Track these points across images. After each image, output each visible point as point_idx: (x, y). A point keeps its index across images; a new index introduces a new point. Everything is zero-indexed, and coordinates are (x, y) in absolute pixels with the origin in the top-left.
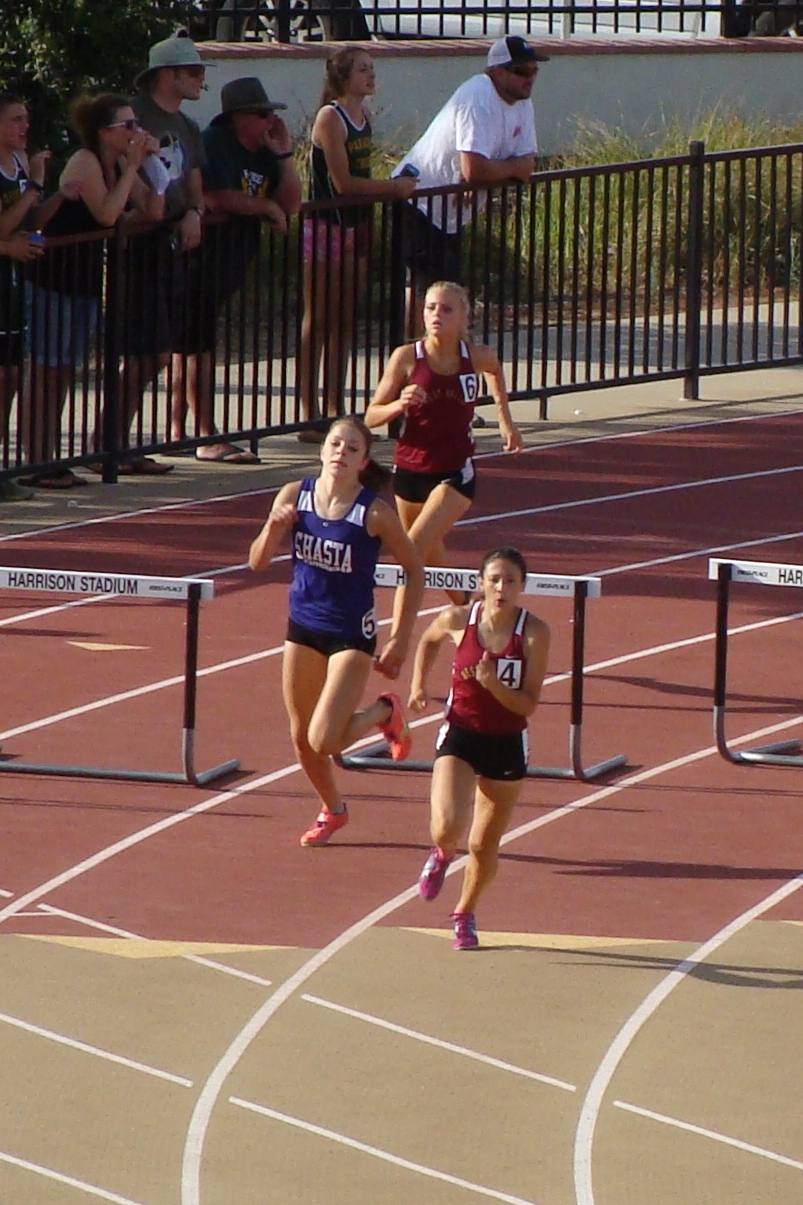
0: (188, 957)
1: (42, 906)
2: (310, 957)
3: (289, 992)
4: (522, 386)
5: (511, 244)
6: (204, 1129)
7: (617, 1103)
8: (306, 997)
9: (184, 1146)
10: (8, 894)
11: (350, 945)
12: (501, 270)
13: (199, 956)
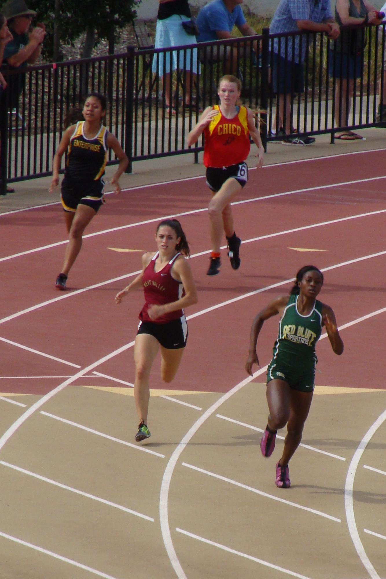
0: (163, 397)
1: (95, 373)
2: (220, 397)
3: (210, 414)
4: (322, 128)
5: (318, 60)
6: (170, 478)
7: (365, 466)
8: (218, 416)
9: (161, 486)
10: (79, 367)
11: (240, 391)
12: (313, 73)
13: (168, 396)
